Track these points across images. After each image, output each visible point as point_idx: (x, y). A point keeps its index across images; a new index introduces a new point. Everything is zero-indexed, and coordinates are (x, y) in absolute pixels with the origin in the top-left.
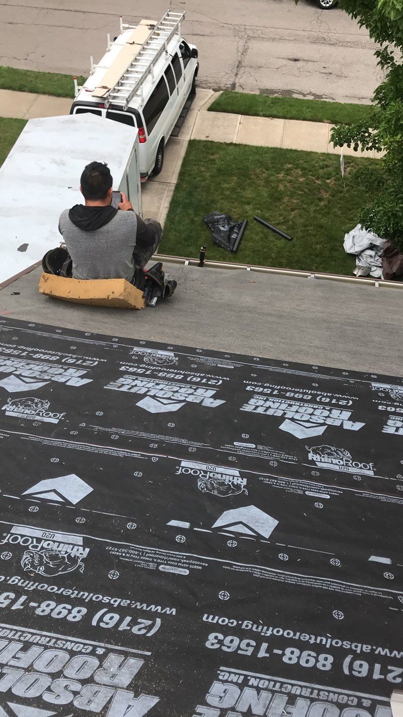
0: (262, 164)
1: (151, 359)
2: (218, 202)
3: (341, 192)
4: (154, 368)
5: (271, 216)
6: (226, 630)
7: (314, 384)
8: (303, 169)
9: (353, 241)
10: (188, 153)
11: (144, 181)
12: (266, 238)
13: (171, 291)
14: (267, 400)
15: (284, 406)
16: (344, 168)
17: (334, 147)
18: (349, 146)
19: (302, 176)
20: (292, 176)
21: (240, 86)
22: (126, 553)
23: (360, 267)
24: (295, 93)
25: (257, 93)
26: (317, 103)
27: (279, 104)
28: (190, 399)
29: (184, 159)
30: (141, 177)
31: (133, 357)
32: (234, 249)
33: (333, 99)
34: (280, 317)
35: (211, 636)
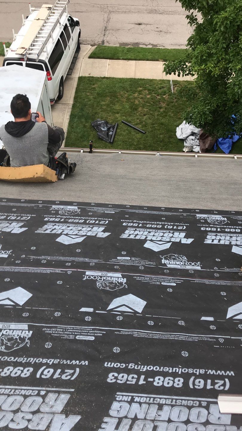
0: (124, 88)
1: (64, 212)
2: (99, 113)
3: (172, 103)
4: (66, 217)
5: (132, 120)
6: (119, 371)
7: (163, 219)
8: (149, 90)
9: (182, 131)
10: (78, 85)
11: (52, 104)
12: (130, 133)
13: (73, 169)
14: (136, 230)
15: (146, 233)
16: (174, 88)
17: (166, 75)
18: (175, 74)
19: (149, 94)
20: (143, 95)
21: (107, 42)
22: (55, 331)
23: (186, 147)
24: (141, 44)
25: (118, 45)
26: (154, 49)
27: (132, 52)
28: (89, 234)
29: (77, 88)
30: (51, 102)
31: (52, 212)
32: (112, 141)
33: (164, 47)
34: (141, 180)
35: (110, 375)
